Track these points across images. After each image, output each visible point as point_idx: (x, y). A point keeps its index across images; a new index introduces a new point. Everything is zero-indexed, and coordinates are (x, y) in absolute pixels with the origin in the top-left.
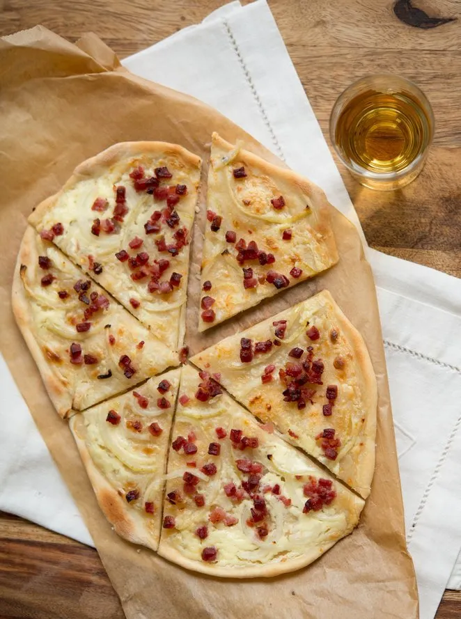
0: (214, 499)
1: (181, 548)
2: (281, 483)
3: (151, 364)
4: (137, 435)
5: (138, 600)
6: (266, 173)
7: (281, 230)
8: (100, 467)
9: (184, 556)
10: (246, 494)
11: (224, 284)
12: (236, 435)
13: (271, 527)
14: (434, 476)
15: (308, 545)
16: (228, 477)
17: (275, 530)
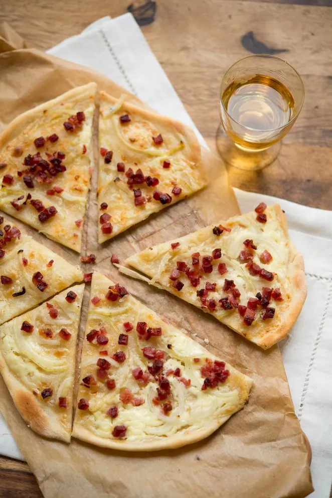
0: (124, 382)
1: (93, 429)
2: (181, 367)
3: (61, 279)
4: (49, 341)
5: (54, 479)
6: (146, 118)
7: (161, 162)
8: (15, 373)
9: (97, 436)
10: (151, 377)
11: (117, 204)
12: (142, 327)
13: (174, 405)
14: (311, 363)
15: (207, 418)
16: (135, 364)
17: (178, 407)
